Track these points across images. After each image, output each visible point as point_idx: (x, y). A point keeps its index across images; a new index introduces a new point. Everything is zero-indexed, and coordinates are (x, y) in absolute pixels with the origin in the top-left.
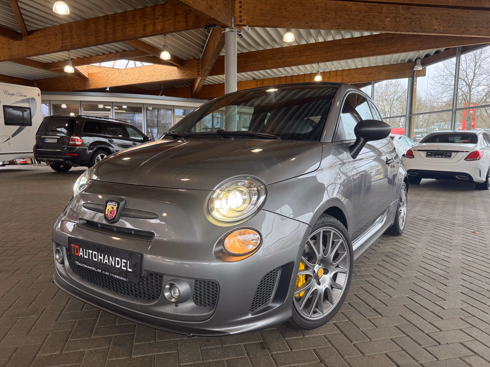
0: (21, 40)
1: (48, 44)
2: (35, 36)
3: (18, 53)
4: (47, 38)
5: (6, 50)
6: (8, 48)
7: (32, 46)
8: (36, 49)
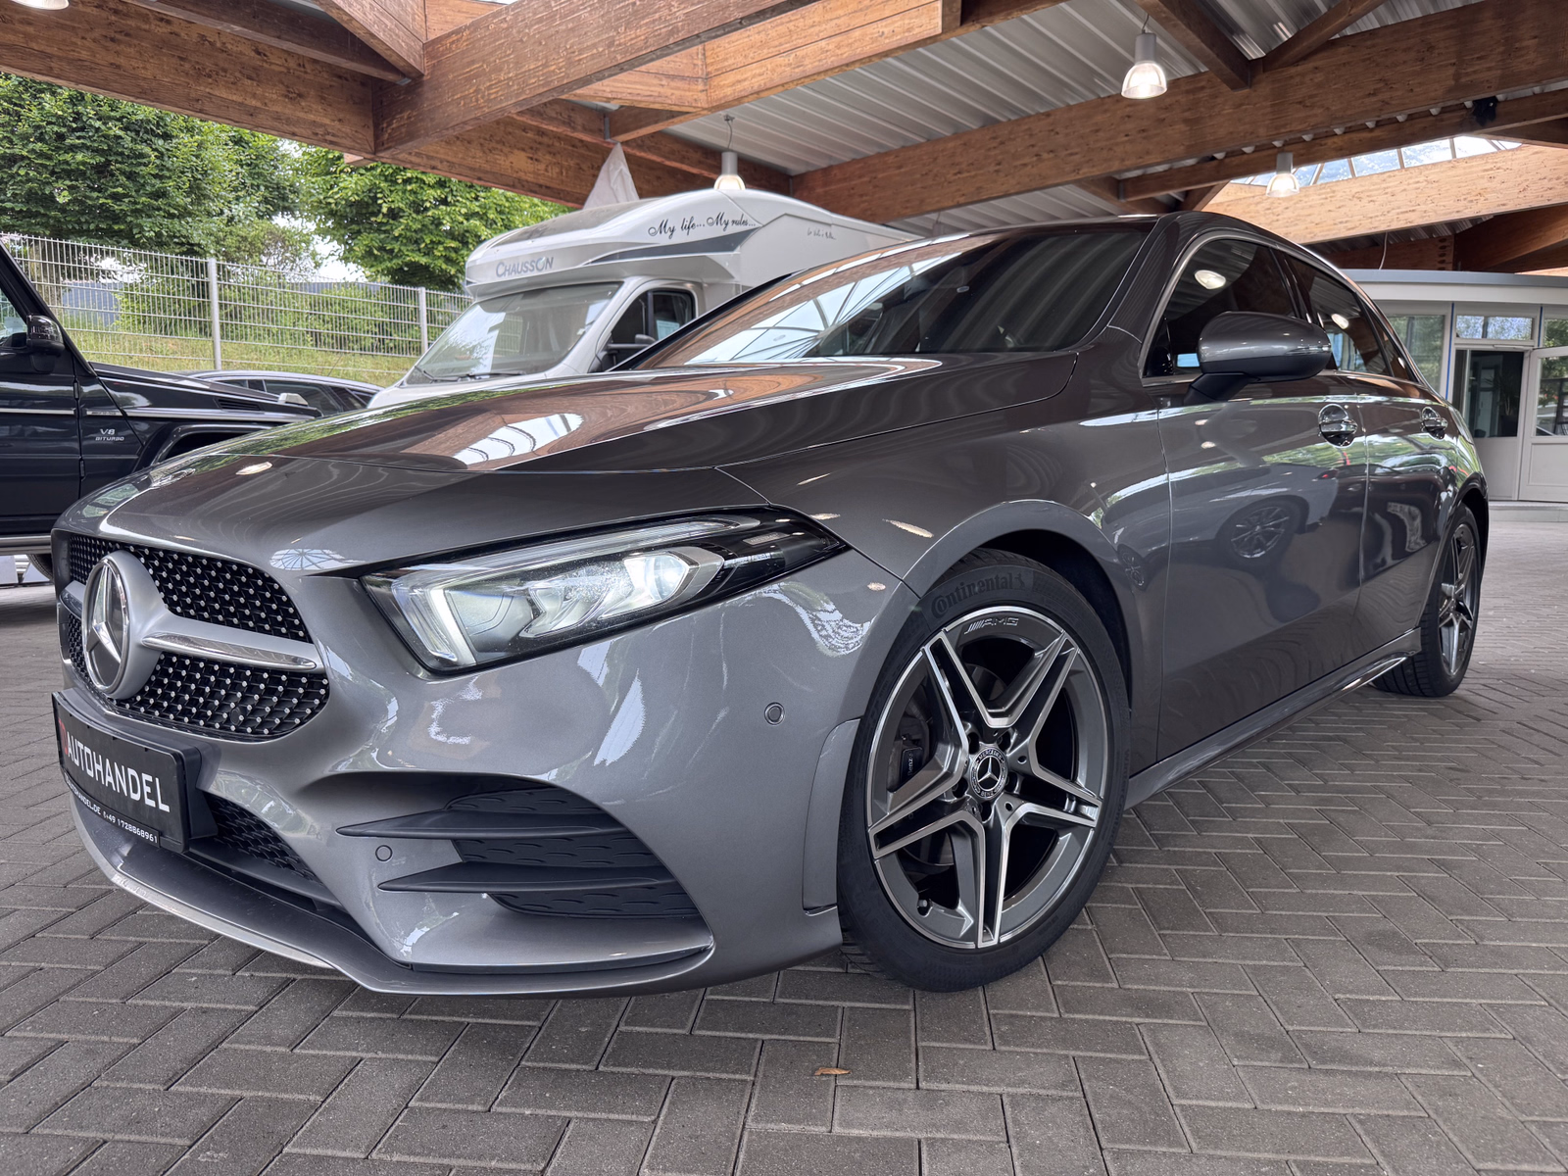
0: (1250, 87)
1: (1381, 85)
2: (1319, 63)
3: (1231, 133)
4: (1377, 65)
5: (1177, 127)
6: (1186, 121)
7: (1300, 103)
8: (1320, 111)
